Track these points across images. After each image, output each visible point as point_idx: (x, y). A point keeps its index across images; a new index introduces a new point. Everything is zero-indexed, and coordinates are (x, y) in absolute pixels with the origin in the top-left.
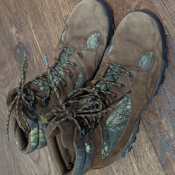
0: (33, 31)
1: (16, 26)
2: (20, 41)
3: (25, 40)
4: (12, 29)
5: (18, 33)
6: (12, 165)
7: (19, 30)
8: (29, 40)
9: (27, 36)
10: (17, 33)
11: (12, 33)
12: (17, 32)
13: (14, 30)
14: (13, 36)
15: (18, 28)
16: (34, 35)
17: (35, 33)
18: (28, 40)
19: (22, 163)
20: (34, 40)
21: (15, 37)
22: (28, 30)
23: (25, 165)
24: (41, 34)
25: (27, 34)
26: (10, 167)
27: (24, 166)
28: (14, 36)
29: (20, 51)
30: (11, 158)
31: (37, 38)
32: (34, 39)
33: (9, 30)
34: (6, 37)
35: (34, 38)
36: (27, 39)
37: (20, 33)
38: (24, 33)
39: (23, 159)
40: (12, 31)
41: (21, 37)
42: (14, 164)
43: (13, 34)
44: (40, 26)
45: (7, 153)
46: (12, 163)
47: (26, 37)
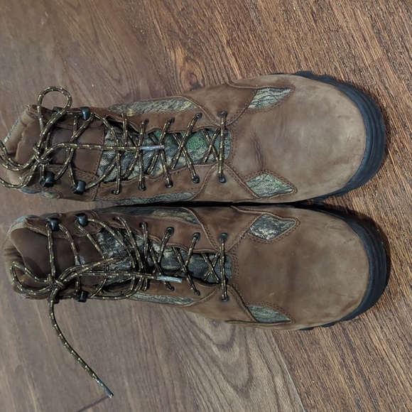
0: (228, 51)
1: (184, 45)
2: (194, 80)
3: (208, 76)
4: (175, 53)
5: (189, 61)
6: (178, 401)
7: (193, 53)
8: (217, 74)
9: (212, 67)
10: (187, 61)
11: (173, 64)
12: (186, 59)
13: (179, 55)
14: (176, 71)
15: (189, 49)
16: (233, 61)
17: (234, 54)
18: (215, 75)
19: (205, 395)
20: (231, 74)
21: (183, 73)
22: (216, 50)
23: (213, 400)
24: (251, 55)
25: (212, 60)
26: (172, 406)
27: (209, 404)
28: (179, 71)
30: (175, 382)
31: (240, 69)
32: (233, 72)
33: (166, 56)
34: (160, 75)
35: (231, 69)
36: (214, 72)
37: (193, 60)
38: (207, 58)
39: (206, 384)
40: (173, 58)
41: (197, 71)
42: (183, 398)
43: (177, 64)
44: (246, 36)
45: (165, 369)
46: (178, 394)
47: (212, 70)
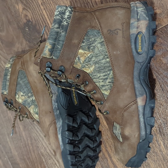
0: (42, 7)
1: (22, 2)
2: (28, 18)
3: (34, 17)
4: (18, 5)
5: (25, 10)
6: (30, 145)
7: (26, 6)
8: (38, 17)
9: (35, 13)
10: (24, 10)
11: (18, 11)
12: (24, 9)
13: (20, 7)
14: (19, 14)
15: (25, 5)
16: (44, 12)
17: (44, 9)
18: (37, 17)
19: (41, 143)
20: (44, 17)
21: (23, 15)
22: (36, 6)
23: (44, 144)
24: (52, 10)
25: (35, 10)
26: (28, 147)
27: (42, 146)
28: (21, 14)
29: (29, 30)
30: (28, 138)
31: (47, 15)
32: (44, 16)
33: (14, 7)
34: (12, 15)
35: (44, 15)
36: (36, 16)
37: (27, 10)
38: (33, 9)
39: (41, 139)
40: (18, 8)
41: (29, 14)
42: (32, 144)
43: (20, 11)
44: (49, 2)
45: (23, 133)
46: (30, 142)
47: (35, 15)
